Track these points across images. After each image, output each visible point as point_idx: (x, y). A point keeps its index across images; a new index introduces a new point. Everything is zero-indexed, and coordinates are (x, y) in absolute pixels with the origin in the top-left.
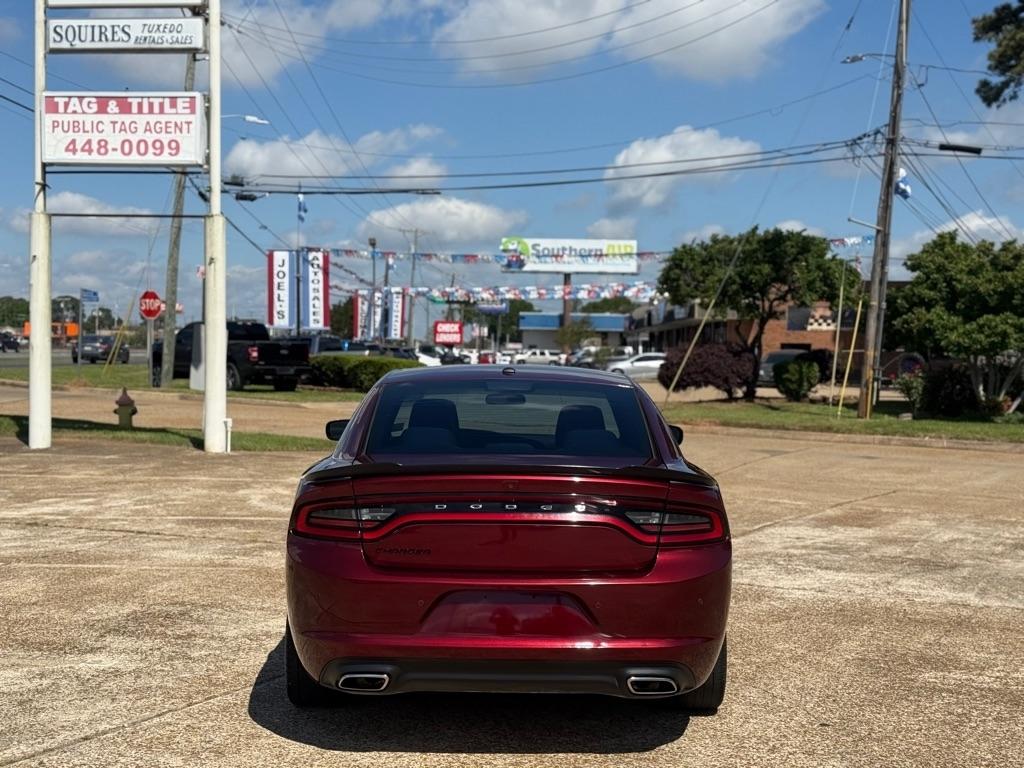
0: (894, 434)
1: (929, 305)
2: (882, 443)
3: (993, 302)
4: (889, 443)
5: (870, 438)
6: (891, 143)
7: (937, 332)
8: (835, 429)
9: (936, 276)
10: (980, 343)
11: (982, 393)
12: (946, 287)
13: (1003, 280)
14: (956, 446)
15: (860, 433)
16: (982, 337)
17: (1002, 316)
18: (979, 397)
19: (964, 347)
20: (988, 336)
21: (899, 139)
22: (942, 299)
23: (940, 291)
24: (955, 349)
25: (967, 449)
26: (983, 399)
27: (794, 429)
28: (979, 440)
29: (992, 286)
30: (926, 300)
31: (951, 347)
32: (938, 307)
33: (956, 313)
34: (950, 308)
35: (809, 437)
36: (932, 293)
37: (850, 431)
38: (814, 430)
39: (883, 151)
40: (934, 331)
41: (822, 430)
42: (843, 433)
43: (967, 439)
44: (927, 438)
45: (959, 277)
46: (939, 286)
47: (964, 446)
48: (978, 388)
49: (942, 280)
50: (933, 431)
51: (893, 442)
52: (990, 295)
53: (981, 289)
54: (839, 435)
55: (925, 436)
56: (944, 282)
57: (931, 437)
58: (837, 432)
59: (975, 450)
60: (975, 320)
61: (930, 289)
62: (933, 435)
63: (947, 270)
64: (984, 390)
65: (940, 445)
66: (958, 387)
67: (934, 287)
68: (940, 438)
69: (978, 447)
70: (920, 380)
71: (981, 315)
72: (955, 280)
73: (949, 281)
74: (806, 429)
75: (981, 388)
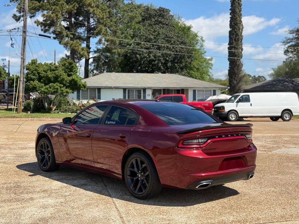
0: (34, 117)
1: (33, 80)
2: (31, 120)
3: (52, 79)
4: (33, 120)
5: (28, 119)
6: (24, 32)
7: (37, 88)
8: (16, 117)
9: (35, 72)
10: (51, 91)
11: (46, 105)
12: (38, 75)
13: (55, 74)
14: (53, 120)
15: (24, 118)
16: (51, 89)
17: (56, 84)
18: (46, 106)
19: (46, 92)
20: (53, 89)
21: (27, 31)
22: (37, 79)
23: (36, 76)
24: (44, 93)
25: (56, 121)
26: (47, 107)
27: (3, 118)
28: (58, 118)
29: (52, 75)
30: (33, 79)
31: (42, 92)
32: (36, 81)
33: (42, 83)
34: (39, 81)
35: (8, 120)
36: (34, 77)
37: (21, 117)
38: (9, 118)
39: (22, 34)
40: (36, 88)
41: (12, 118)
42: (19, 118)
43: (55, 118)
44: (44, 118)
45: (41, 72)
46: (36, 75)
47: (55, 120)
48: (45, 104)
49: (36, 73)
50: (45, 116)
51: (35, 120)
52: (51, 78)
53: (49, 76)
54: (18, 119)
55: (43, 118)
56: (37, 73)
57: (45, 118)
58: (17, 118)
59: (58, 121)
60: (48, 85)
61: (34, 76)
62: (45, 117)
63: (38, 70)
64: (47, 104)
65: (48, 120)
66: (39, 103)
67: (34, 75)
68: (48, 118)
69: (59, 120)
70: (32, 102)
71: (49, 84)
72: (40, 73)
73: (39, 73)
74: (7, 117)
75: (46, 104)
